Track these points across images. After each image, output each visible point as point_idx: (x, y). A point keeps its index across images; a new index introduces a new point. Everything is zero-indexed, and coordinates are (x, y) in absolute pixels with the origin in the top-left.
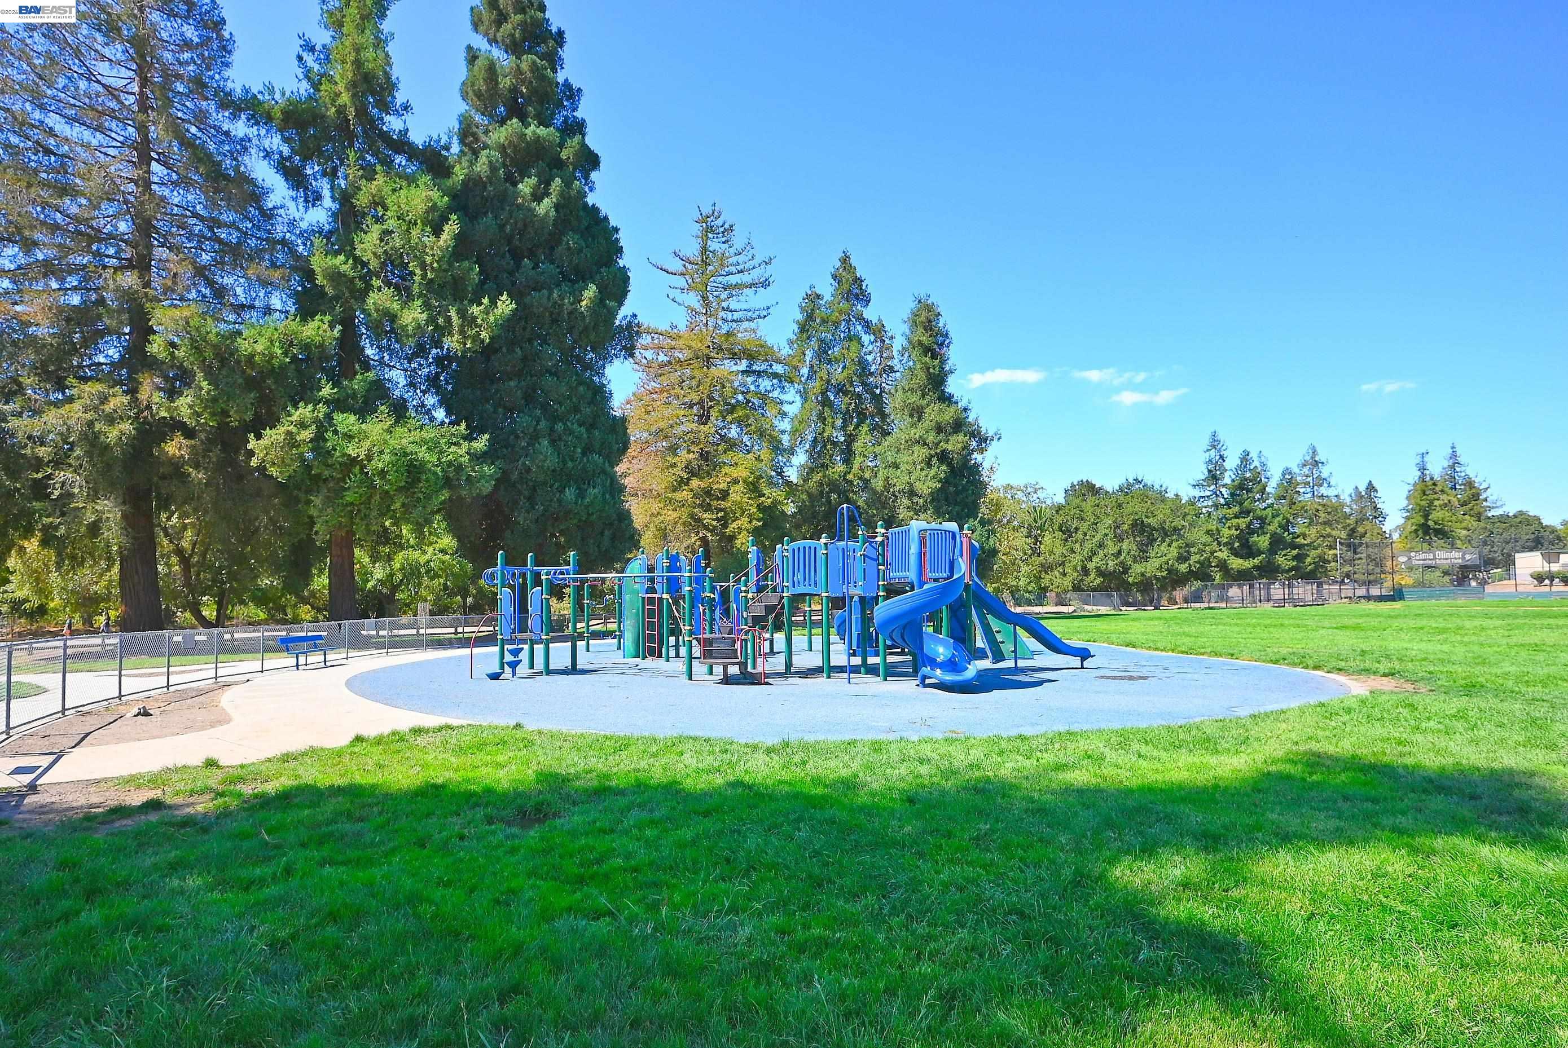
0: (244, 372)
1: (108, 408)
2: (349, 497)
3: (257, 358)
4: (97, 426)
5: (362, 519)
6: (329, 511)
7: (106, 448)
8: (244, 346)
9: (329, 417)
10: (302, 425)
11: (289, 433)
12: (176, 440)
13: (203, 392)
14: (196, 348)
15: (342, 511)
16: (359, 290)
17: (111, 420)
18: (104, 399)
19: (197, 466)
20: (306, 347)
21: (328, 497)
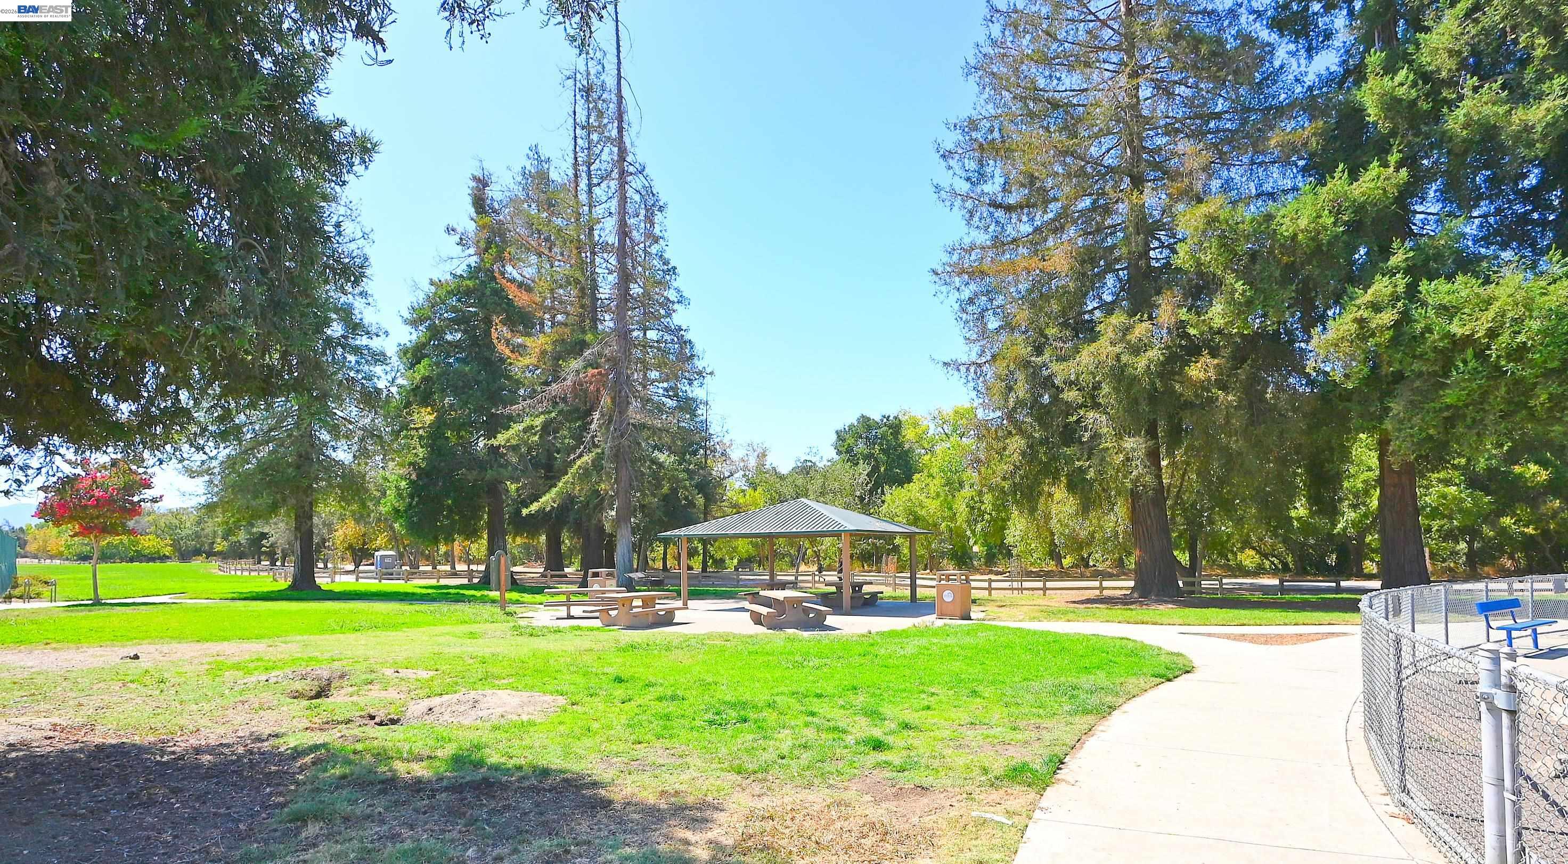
0: (1279, 262)
1: (1132, 337)
2: (1450, 397)
3: (1300, 237)
4: (1124, 359)
5: (1469, 428)
6: (1416, 420)
7: (1134, 379)
8: (1286, 229)
9: (1412, 291)
10: (1376, 307)
11: (1361, 321)
12: (1203, 359)
13: (1237, 295)
14: (1226, 244)
15: (1433, 419)
16: (1428, 113)
17: (1136, 350)
18: (1127, 330)
19: (1224, 388)
20: (1360, 209)
21: (1411, 402)
